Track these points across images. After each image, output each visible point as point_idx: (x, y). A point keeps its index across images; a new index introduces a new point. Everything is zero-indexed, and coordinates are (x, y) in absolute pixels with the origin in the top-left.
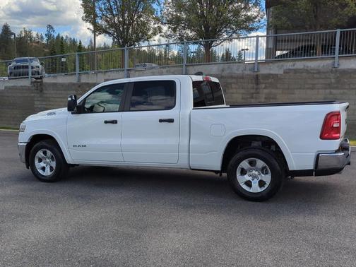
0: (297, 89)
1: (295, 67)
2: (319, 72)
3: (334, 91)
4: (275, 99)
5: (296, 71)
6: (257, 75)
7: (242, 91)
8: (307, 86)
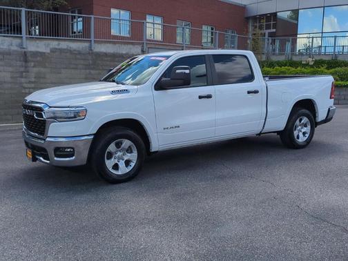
0: (64, 68)
1: (60, 47)
2: (80, 53)
3: (92, 72)
4: (44, 78)
5: (61, 50)
6: (25, 52)
7: (11, 69)
8: (72, 66)
